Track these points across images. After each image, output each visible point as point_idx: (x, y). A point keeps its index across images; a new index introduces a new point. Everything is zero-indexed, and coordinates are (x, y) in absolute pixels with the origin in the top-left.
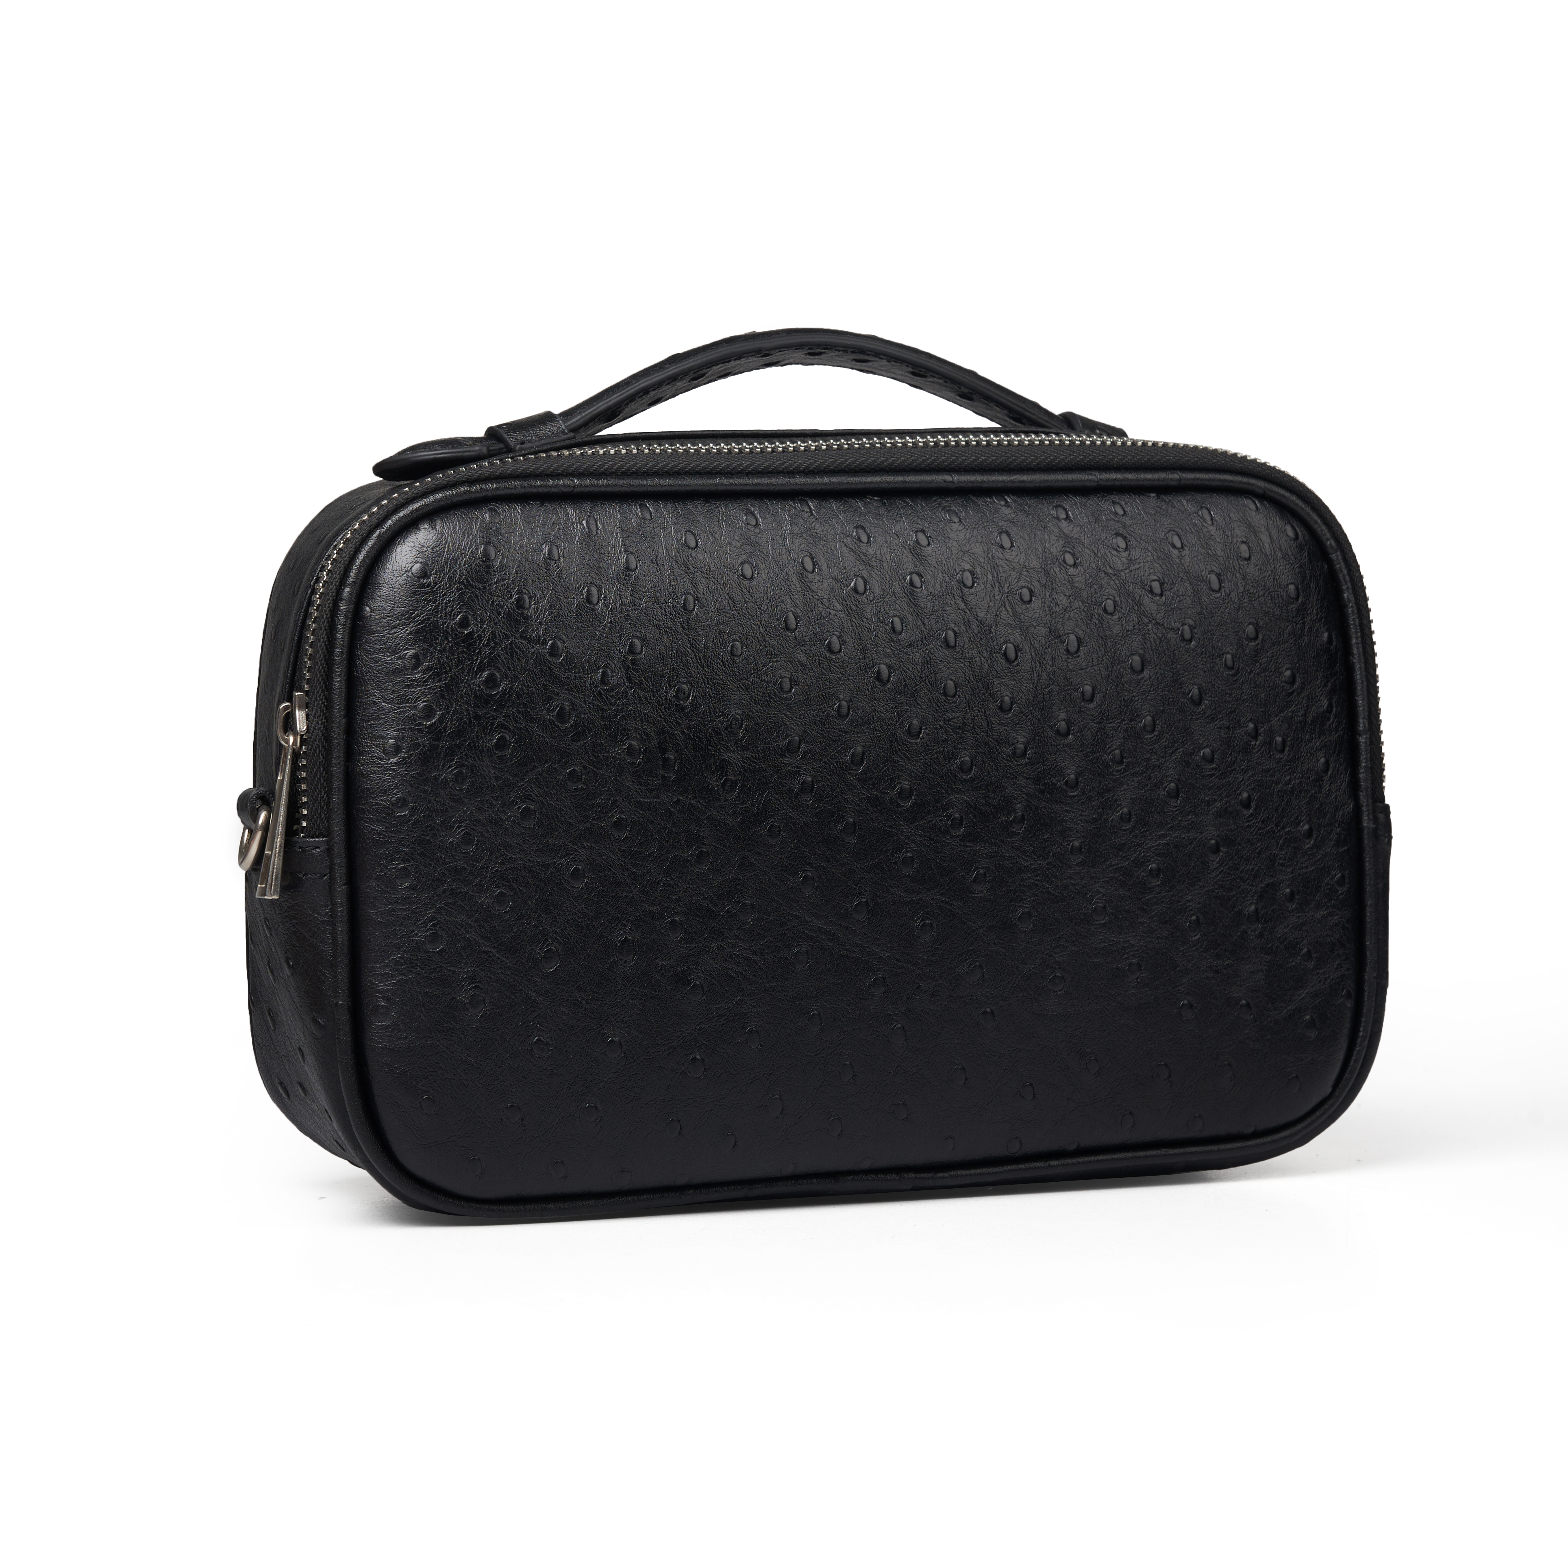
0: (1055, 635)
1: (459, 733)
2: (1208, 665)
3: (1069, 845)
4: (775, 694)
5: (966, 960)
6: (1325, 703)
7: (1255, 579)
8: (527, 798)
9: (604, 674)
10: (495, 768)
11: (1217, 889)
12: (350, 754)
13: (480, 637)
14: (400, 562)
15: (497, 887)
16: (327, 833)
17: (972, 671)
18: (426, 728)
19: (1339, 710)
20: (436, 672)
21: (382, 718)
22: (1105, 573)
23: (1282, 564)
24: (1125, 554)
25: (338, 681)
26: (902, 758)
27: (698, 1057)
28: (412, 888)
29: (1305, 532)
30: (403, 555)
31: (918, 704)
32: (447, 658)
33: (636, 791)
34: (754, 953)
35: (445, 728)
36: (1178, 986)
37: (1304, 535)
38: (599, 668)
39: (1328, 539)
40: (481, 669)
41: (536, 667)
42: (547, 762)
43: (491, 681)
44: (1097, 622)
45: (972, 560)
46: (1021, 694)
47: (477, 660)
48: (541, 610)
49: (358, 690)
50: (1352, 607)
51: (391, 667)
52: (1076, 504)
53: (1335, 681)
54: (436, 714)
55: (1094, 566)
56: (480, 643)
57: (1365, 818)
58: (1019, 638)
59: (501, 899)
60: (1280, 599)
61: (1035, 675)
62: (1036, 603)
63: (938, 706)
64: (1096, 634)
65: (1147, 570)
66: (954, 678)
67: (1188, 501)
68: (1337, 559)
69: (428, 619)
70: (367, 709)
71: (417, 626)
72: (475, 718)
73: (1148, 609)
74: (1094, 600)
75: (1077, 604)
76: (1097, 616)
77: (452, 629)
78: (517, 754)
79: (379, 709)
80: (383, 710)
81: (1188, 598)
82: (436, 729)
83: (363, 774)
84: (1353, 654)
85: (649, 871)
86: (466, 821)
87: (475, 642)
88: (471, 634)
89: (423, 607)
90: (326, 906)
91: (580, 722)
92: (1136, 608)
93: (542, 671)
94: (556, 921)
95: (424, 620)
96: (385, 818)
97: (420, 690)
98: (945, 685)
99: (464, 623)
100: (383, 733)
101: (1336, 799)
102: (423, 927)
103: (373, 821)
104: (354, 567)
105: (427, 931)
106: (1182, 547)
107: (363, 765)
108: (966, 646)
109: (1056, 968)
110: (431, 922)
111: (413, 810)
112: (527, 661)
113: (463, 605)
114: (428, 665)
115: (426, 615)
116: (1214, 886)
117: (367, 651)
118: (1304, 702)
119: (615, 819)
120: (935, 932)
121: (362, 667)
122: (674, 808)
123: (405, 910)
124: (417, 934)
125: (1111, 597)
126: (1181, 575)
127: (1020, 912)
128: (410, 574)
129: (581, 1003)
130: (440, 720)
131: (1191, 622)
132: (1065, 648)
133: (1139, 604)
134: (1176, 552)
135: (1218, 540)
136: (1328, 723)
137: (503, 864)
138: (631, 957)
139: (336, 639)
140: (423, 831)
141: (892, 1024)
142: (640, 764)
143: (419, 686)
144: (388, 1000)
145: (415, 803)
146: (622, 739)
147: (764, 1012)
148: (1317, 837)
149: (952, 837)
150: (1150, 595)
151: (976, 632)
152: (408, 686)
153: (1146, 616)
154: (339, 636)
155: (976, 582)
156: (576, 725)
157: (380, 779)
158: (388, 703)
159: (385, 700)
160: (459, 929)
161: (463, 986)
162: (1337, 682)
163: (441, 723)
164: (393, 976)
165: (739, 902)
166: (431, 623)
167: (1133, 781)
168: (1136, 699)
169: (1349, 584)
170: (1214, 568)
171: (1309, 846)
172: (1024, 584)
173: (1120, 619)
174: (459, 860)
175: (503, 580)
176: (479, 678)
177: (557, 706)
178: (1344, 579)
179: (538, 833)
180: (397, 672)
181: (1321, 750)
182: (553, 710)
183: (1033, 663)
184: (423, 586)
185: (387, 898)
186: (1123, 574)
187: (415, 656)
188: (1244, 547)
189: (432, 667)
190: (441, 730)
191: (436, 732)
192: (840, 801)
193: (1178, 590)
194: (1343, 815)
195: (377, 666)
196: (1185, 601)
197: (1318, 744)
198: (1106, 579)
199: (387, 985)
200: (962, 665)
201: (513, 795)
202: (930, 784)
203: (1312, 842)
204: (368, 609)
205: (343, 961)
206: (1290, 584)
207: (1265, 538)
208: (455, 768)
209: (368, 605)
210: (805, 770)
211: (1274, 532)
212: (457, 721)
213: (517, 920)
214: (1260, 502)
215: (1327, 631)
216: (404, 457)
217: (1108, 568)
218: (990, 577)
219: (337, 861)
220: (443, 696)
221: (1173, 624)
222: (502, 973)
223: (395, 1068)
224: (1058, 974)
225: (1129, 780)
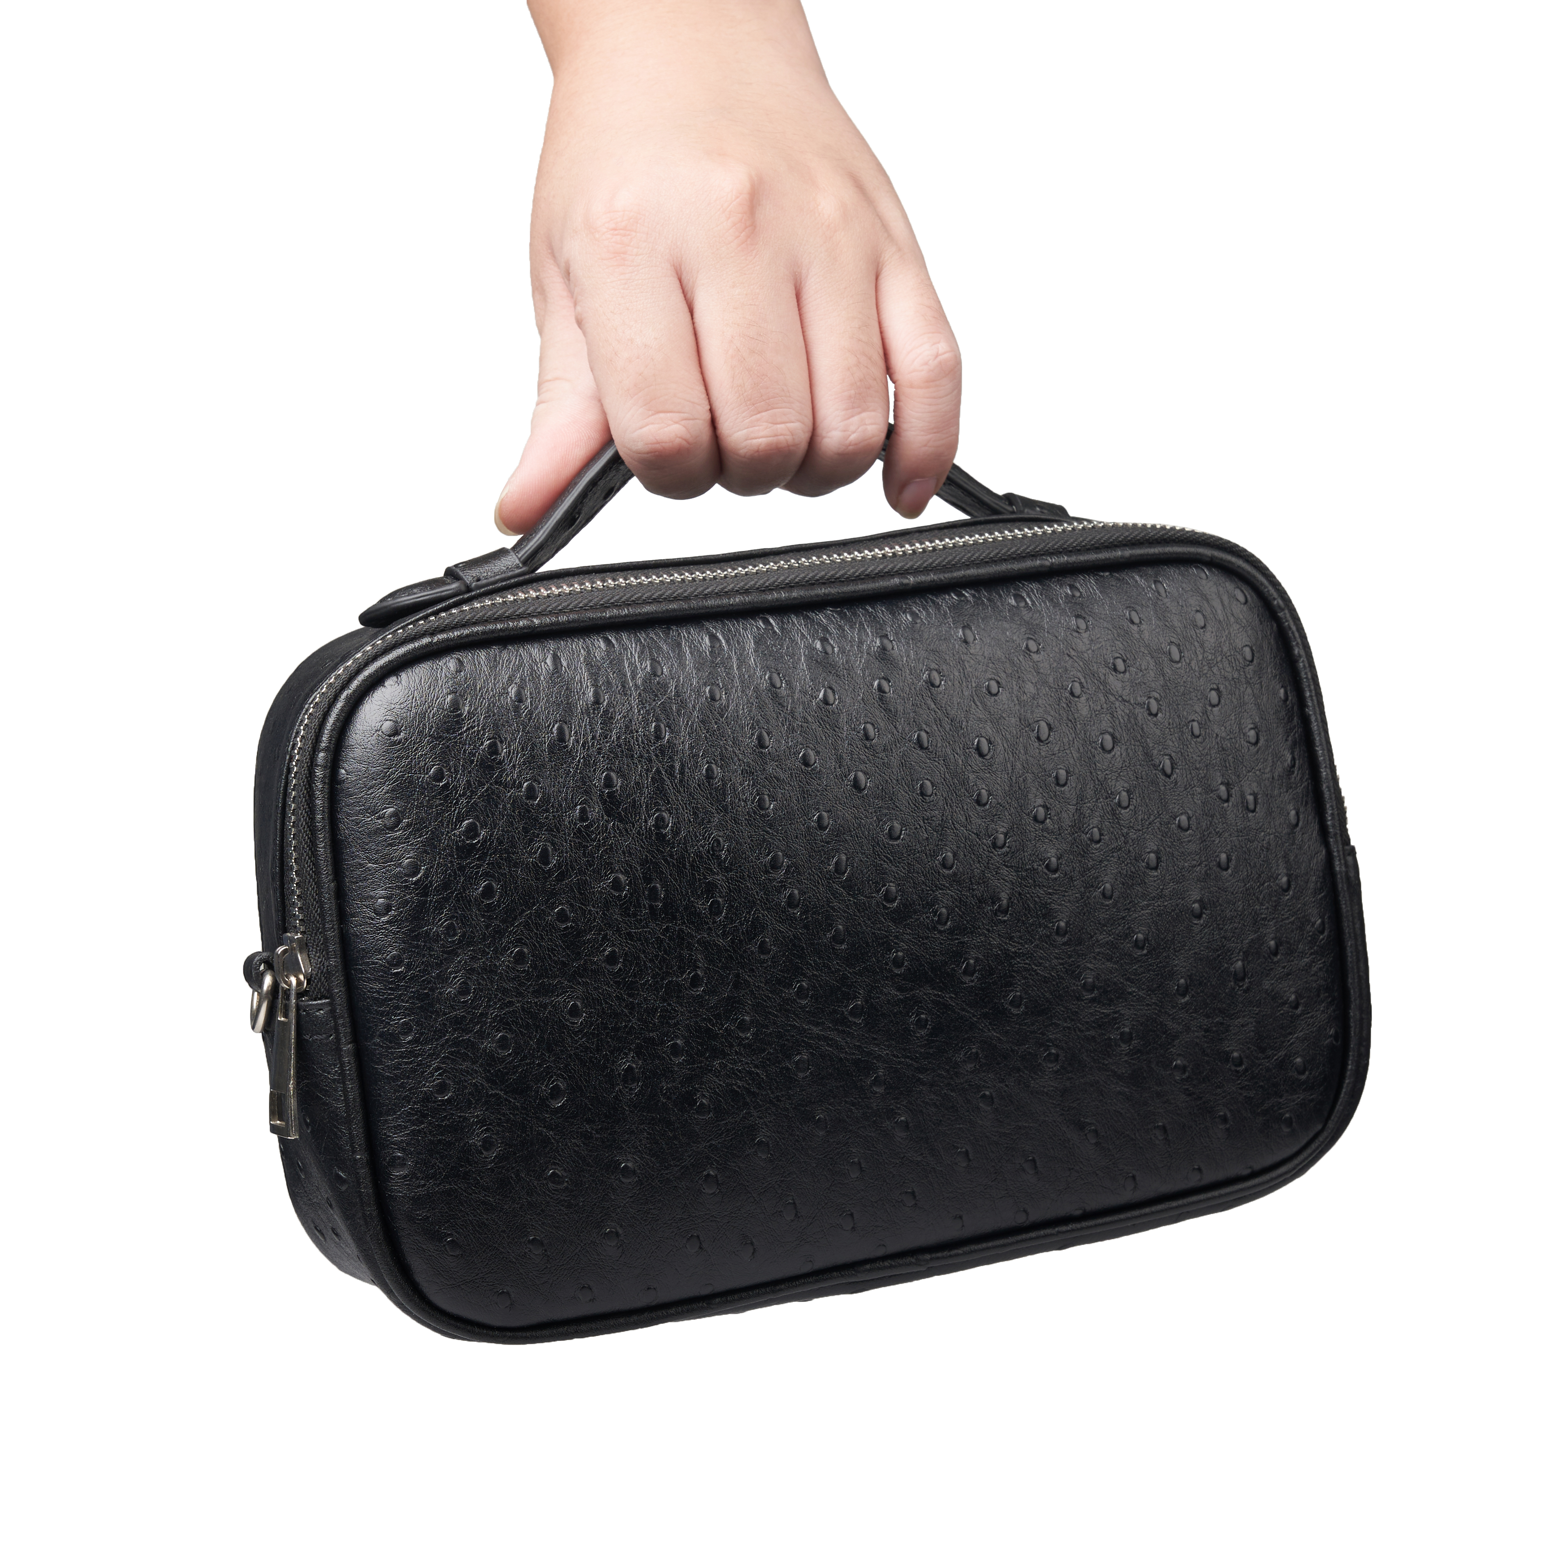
0: (1026, 724)
1: (446, 886)
2: (1176, 735)
3: (1054, 926)
4: (755, 813)
5: (962, 1048)
6: (1289, 757)
7: (1211, 646)
8: (519, 942)
9: (583, 810)
10: (483, 916)
11: (1203, 951)
12: (343, 916)
13: (455, 787)
14: (370, 722)
15: (498, 1031)
16: (329, 995)
17: (947, 768)
18: (412, 884)
19: (1301, 762)
20: (417, 828)
21: (369, 879)
22: (1069, 656)
23: (1235, 628)
24: (1085, 635)
25: (322, 848)
26: (884, 861)
27: (711, 1173)
28: (415, 1041)
29: (1253, 594)
30: (372, 714)
31: (897, 807)
32: (426, 812)
33: (626, 923)
34: (756, 1066)
35: (431, 882)
36: (1170, 1049)
37: (1252, 597)
38: (576, 805)
39: (1274, 599)
40: (460, 819)
41: (513, 811)
42: (534, 905)
43: (472, 831)
44: (1065, 706)
45: (937, 658)
46: (996, 786)
47: (455, 810)
48: (513, 753)
49: (344, 853)
50: (1303, 661)
51: (372, 828)
52: (1032, 590)
53: (1294, 735)
54: (420, 869)
55: (1057, 650)
56: (456, 793)
57: (1337, 863)
58: (990, 731)
59: (503, 1043)
60: (1237, 662)
61: (1009, 765)
62: (1004, 696)
63: (917, 807)
64: (1065, 718)
65: (1109, 648)
66: (929, 778)
67: (1141, 576)
68: (1286, 617)
69: (403, 776)
70: (353, 870)
71: (392, 784)
72: (459, 869)
73: (1113, 687)
74: (1060, 684)
75: (1045, 690)
76: (1064, 700)
77: (428, 784)
78: (504, 899)
79: (365, 870)
80: (370, 870)
81: (1151, 671)
82: (422, 884)
83: (357, 935)
84: (1308, 706)
85: (645, 999)
86: (461, 970)
87: (451, 793)
88: (446, 786)
89: (396, 765)
90: (335, 1065)
91: (563, 861)
92: (1102, 687)
93: (520, 814)
94: (559, 1058)
95: (399, 777)
96: (382, 976)
97: (403, 847)
98: (922, 786)
99: (439, 776)
100: (371, 893)
101: (1309, 848)
102: (430, 1077)
103: (371, 980)
104: (326, 732)
105: (434, 1080)
106: (1141, 622)
107: (356, 927)
108: (939, 745)
109: (1050, 1046)
110: (437, 1072)
111: (409, 967)
112: (504, 806)
113: (435, 758)
114: (408, 822)
115: (400, 772)
116: (1199, 948)
117: (348, 815)
118: (1270, 758)
119: (607, 953)
120: (930, 1025)
121: (344, 830)
122: (664, 935)
123: (411, 1063)
124: (425, 1084)
125: (1076, 679)
126: (1142, 649)
127: (1011, 997)
128: (380, 733)
129: (591, 1133)
130: (426, 875)
131: (1157, 695)
132: (1036, 735)
133: (1105, 683)
134: (1135, 628)
135: (1174, 611)
136: (1293, 776)
137: (502, 1008)
138: (636, 1084)
139: (315, 806)
140: (420, 985)
141: (895, 1118)
142: (626, 896)
143: (402, 844)
144: (403, 1150)
145: (409, 959)
146: (605, 873)
147: (770, 1122)
148: (1295, 888)
149: (940, 932)
150: (1114, 673)
151: (948, 729)
152: (391, 845)
153: (1112, 694)
154: (319, 802)
155: (942, 680)
156: (559, 864)
157: (374, 939)
158: (373, 864)
159: (370, 861)
160: (465, 1076)
161: (474, 1130)
162: (1297, 735)
163: (427, 878)
164: (406, 1127)
165: (737, 1019)
166: (406, 780)
167: (1113, 856)
168: (1109, 777)
169: (1299, 640)
170: (1173, 640)
171: (1288, 897)
172: (990, 677)
173: (1088, 699)
174: (459, 1010)
175: (473, 727)
176: (459, 828)
177: (539, 848)
178: (1294, 636)
179: (533, 975)
180: (378, 832)
181: (1289, 803)
182: (535, 853)
183: (1006, 754)
184: (394, 743)
185: (392, 1053)
186: (1086, 655)
187: (395, 814)
188: (1199, 616)
189: (412, 823)
190: (427, 884)
191: (423, 888)
192: (827, 911)
193: (1140, 665)
194: (1317, 862)
195: (359, 828)
196: (1148, 675)
197: (1286, 798)
198: (1070, 662)
199: (401, 1137)
200: (937, 764)
201: (505, 941)
202: (914, 883)
203: (1291, 893)
204: (343, 771)
205: (358, 1118)
206: (1244, 646)
207: (1217, 604)
208: (446, 921)
209: (343, 768)
210: (790, 883)
211: (1225, 598)
212: (443, 873)
213: (521, 1060)
214: (1209, 570)
215: (1282, 687)
216: (385, 604)
217: (1071, 650)
218: (957, 674)
219: (341, 1021)
220: (425, 851)
221: (1139, 699)
222: (510, 1113)
223: (417, 1214)
224: (1053, 1051)
225: (1108, 856)
